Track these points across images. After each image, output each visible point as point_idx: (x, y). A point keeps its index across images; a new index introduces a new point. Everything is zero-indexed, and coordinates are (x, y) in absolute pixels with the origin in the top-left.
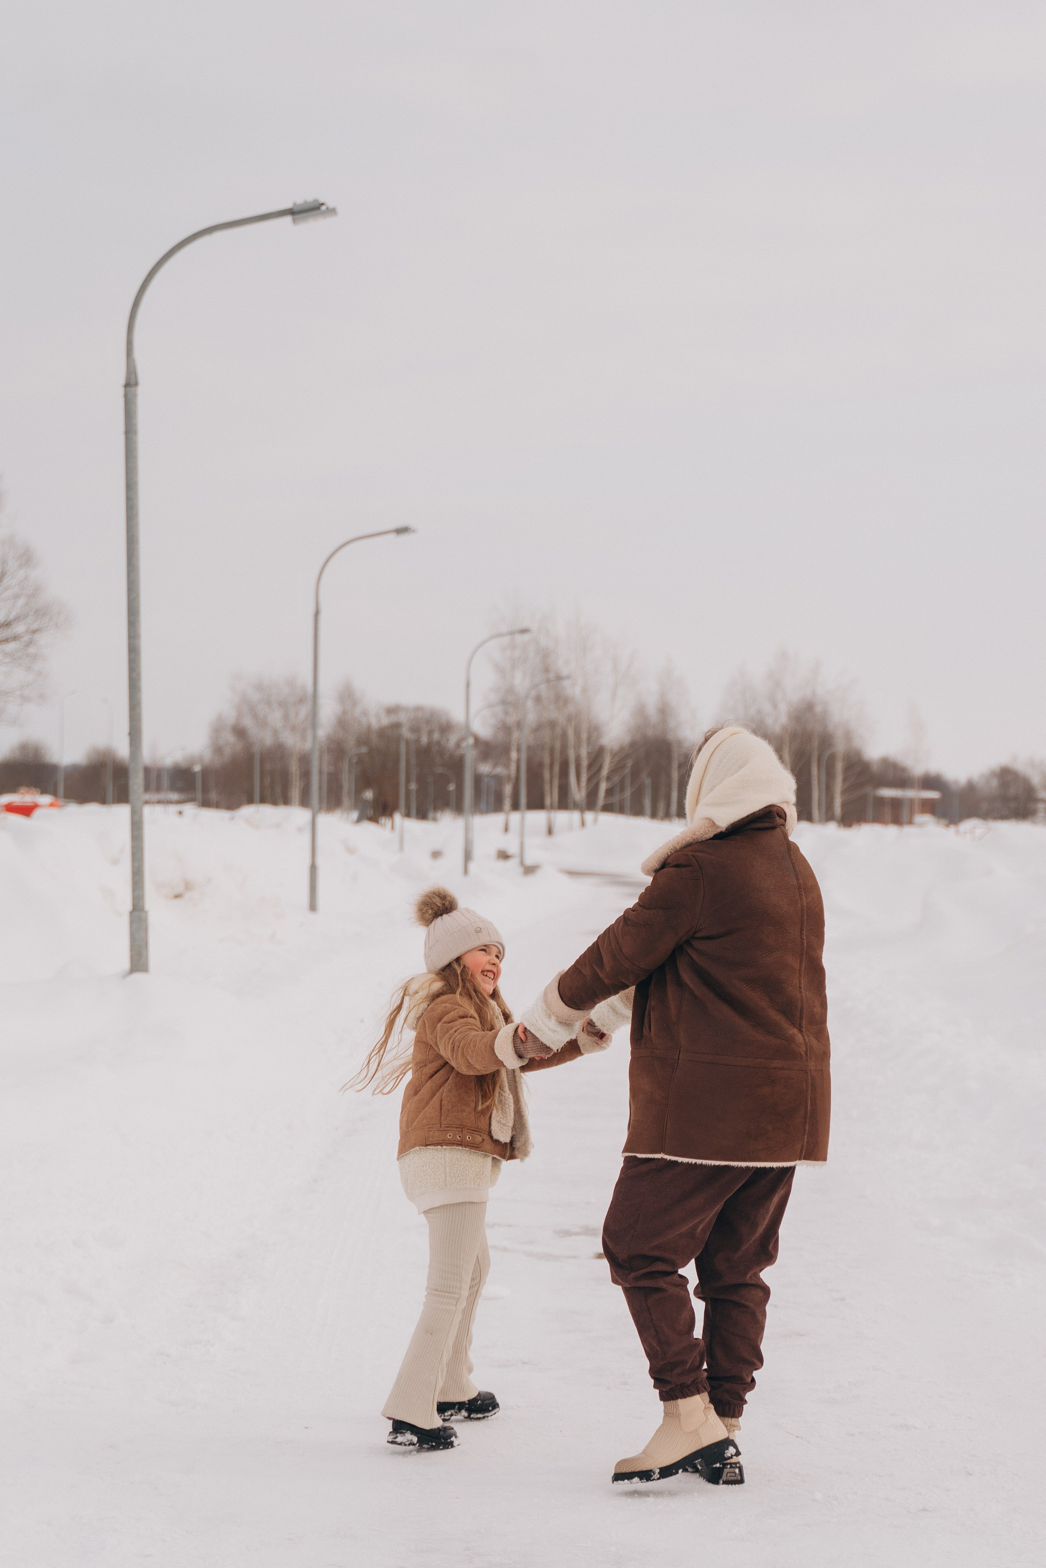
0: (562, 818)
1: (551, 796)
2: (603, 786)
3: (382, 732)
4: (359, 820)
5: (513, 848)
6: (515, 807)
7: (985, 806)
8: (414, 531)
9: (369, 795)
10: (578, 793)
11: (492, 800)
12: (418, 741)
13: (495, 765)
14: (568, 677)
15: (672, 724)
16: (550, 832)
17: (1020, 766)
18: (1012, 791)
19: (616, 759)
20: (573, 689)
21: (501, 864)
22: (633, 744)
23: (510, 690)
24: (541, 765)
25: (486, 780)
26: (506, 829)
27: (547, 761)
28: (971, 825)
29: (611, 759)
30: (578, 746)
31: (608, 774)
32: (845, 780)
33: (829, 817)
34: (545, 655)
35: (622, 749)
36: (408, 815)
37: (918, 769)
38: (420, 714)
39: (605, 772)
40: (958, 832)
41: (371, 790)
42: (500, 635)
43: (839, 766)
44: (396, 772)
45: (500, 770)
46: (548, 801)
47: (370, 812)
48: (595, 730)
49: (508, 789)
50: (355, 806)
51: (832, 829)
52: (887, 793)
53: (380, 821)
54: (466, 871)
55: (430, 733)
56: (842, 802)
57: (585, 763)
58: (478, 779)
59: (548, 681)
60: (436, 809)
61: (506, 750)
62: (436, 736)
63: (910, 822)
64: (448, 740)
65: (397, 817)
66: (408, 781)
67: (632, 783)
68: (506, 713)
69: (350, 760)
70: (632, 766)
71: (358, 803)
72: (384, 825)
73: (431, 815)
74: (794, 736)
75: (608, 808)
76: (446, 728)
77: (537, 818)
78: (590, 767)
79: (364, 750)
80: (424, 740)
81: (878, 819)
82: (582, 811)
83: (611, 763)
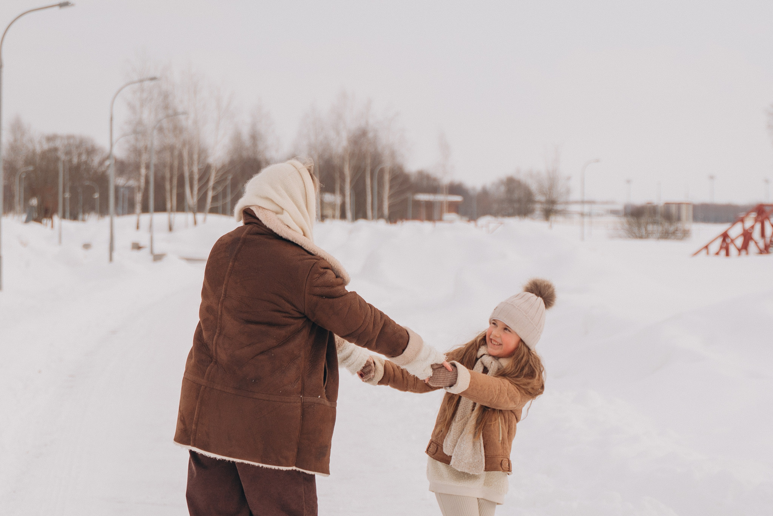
0: (180, 218)
1: (171, 201)
2: (210, 194)
3: (44, 155)
4: (27, 221)
5: (144, 240)
6: (145, 209)
7: (495, 206)
8: (73, 5)
9: (34, 202)
10: (191, 199)
11: (126, 205)
12: (70, 161)
13: (128, 179)
14: (185, 113)
15: (261, 147)
16: (171, 229)
17: (522, 177)
18: (516, 195)
19: (220, 174)
20: (187, 122)
21: (136, 253)
22: (232, 163)
23: (140, 123)
24: (163, 178)
25: (122, 190)
26: (138, 227)
27: (168, 175)
28: (484, 221)
29: (216, 174)
30: (191, 164)
31: (214, 184)
32: (391, 188)
33: (380, 216)
34: (166, 96)
35: (223, 166)
36: (64, 217)
37: (446, 180)
38: (72, 141)
39: (211, 183)
40: (476, 225)
41: (36, 198)
42: (133, 83)
43: (387, 178)
44: (56, 184)
45: (132, 183)
46: (169, 206)
47: (35, 215)
48: (203, 153)
49: (139, 197)
50: (25, 211)
51: (382, 225)
52: (423, 197)
53: (43, 221)
54: (111, 259)
55: (80, 155)
56: (389, 205)
57: (196, 177)
58: (117, 188)
59: (168, 116)
60: (84, 212)
61: (137, 167)
62: (84, 158)
63: (440, 219)
64: (92, 160)
65: (56, 219)
66: (64, 192)
67: (232, 192)
68: (137, 140)
69: (20, 177)
70: (232, 179)
71: (27, 209)
72: (46, 225)
73: (80, 216)
74: (352, 155)
75: (214, 211)
76: (91, 151)
77: (161, 218)
78: (200, 179)
79: (31, 168)
80: (75, 160)
81: (416, 217)
82: (194, 213)
83: (216, 177)
